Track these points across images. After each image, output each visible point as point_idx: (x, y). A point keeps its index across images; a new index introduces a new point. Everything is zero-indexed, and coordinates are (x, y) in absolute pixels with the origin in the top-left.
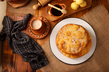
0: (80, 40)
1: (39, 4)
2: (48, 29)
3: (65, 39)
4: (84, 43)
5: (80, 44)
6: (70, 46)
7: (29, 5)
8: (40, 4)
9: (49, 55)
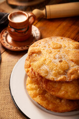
0: (73, 64)
1: (44, 11)
3: (44, 49)
4: (76, 71)
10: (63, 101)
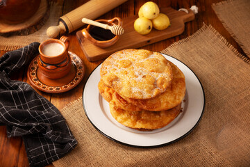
0: (155, 74)
1: (61, 25)
2: (79, 74)
3: (117, 73)
4: (163, 79)
5: (156, 81)
6: (129, 83)
7: (37, 32)
8: (65, 24)
9: (80, 130)
10: (162, 115)
